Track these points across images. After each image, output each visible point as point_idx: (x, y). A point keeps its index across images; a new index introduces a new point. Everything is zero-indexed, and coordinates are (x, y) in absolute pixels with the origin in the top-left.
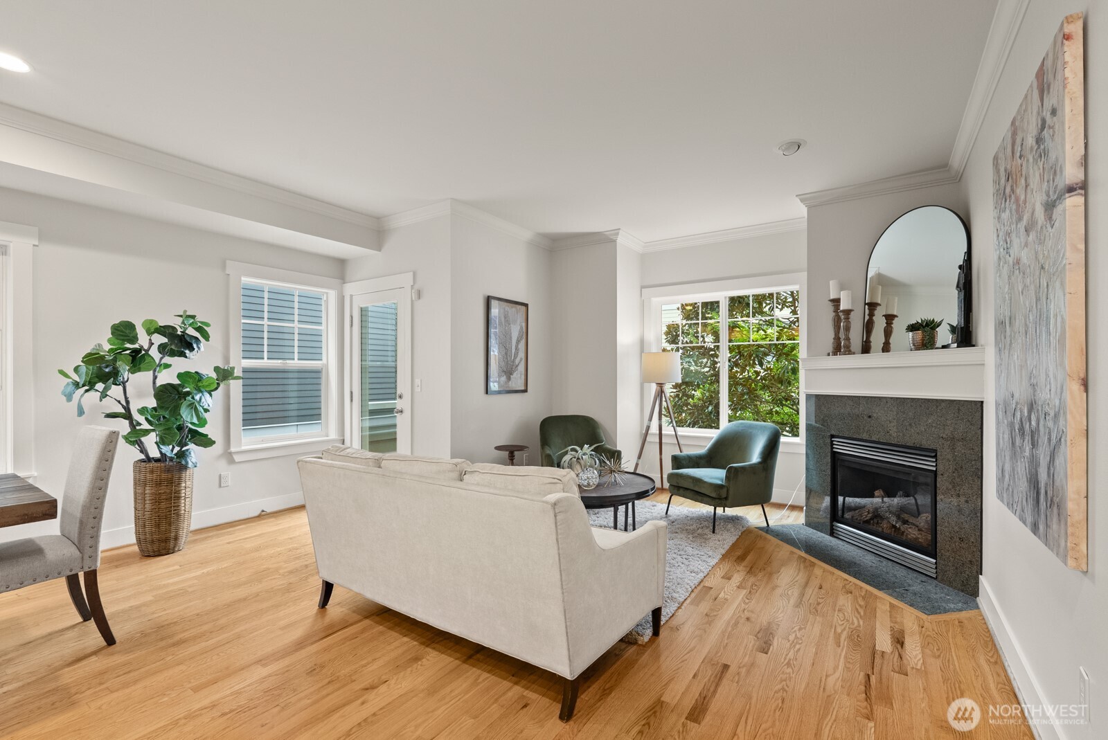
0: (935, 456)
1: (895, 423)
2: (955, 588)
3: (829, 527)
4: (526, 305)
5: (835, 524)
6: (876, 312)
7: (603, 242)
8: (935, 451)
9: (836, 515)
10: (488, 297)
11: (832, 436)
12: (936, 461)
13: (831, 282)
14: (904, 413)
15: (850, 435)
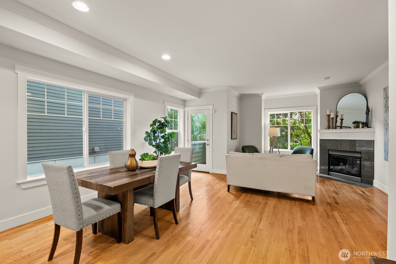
0: (361, 154)
1: (349, 146)
2: (367, 184)
3: (328, 173)
4: (237, 114)
5: (329, 172)
6: (338, 118)
7: (258, 96)
8: (361, 152)
9: (330, 170)
10: (232, 112)
11: (329, 150)
12: (361, 155)
13: (327, 110)
14: (352, 143)
15: (335, 149)
